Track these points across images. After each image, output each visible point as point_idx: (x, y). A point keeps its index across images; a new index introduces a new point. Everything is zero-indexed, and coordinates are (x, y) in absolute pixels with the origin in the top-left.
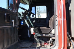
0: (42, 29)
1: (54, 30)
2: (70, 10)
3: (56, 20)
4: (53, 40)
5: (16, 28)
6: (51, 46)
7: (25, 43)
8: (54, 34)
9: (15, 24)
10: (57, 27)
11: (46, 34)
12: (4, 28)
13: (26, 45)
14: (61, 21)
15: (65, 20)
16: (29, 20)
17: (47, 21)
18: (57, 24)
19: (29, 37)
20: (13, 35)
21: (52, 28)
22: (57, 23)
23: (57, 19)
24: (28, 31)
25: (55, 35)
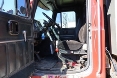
0: (70, 44)
1: (86, 44)
2: (110, 15)
3: (89, 31)
4: (84, 59)
5: (31, 42)
6: (81, 67)
7: (47, 62)
8: (86, 51)
9: (28, 37)
10: (91, 41)
11: (74, 51)
12: (7, 43)
13: (46, 65)
14: (97, 31)
15: (103, 29)
16: (53, 31)
17: (77, 32)
18: (90, 36)
19: (52, 53)
20: (24, 53)
21: (84, 42)
22: (90, 34)
23: (90, 28)
24: (51, 45)
25: (88, 51)
